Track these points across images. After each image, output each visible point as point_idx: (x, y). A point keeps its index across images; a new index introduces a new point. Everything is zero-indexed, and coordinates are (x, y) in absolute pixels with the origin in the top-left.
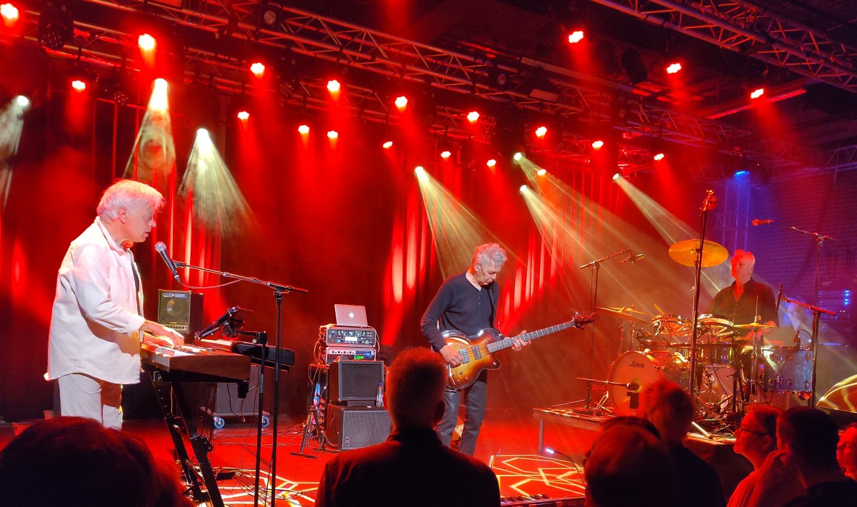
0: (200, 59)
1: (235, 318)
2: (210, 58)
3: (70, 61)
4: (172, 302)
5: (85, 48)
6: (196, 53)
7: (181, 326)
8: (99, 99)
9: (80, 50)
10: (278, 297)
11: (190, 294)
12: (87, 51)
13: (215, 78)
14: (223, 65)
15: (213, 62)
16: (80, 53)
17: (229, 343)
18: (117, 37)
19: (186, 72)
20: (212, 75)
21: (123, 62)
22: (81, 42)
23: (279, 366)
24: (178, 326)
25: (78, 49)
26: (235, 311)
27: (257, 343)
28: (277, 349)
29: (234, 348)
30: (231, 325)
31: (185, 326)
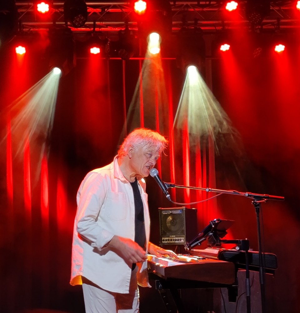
0: (186, 9)
1: (218, 228)
2: (194, 6)
3: (88, 33)
4: (170, 218)
5: (98, 21)
6: (183, 5)
7: (179, 238)
8: (111, 58)
9: (95, 24)
10: (256, 206)
11: (184, 209)
12: (99, 23)
13: (199, 22)
14: (205, 9)
15: (196, 9)
16: (94, 26)
17: (216, 251)
18: (120, 7)
19: (173, 23)
20: (196, 20)
21: (127, 26)
22: (95, 17)
23: (263, 269)
24: (177, 238)
25: (92, 23)
26: (216, 222)
27: (240, 249)
28: (260, 254)
29: (221, 256)
30: (215, 235)
31: (182, 238)
